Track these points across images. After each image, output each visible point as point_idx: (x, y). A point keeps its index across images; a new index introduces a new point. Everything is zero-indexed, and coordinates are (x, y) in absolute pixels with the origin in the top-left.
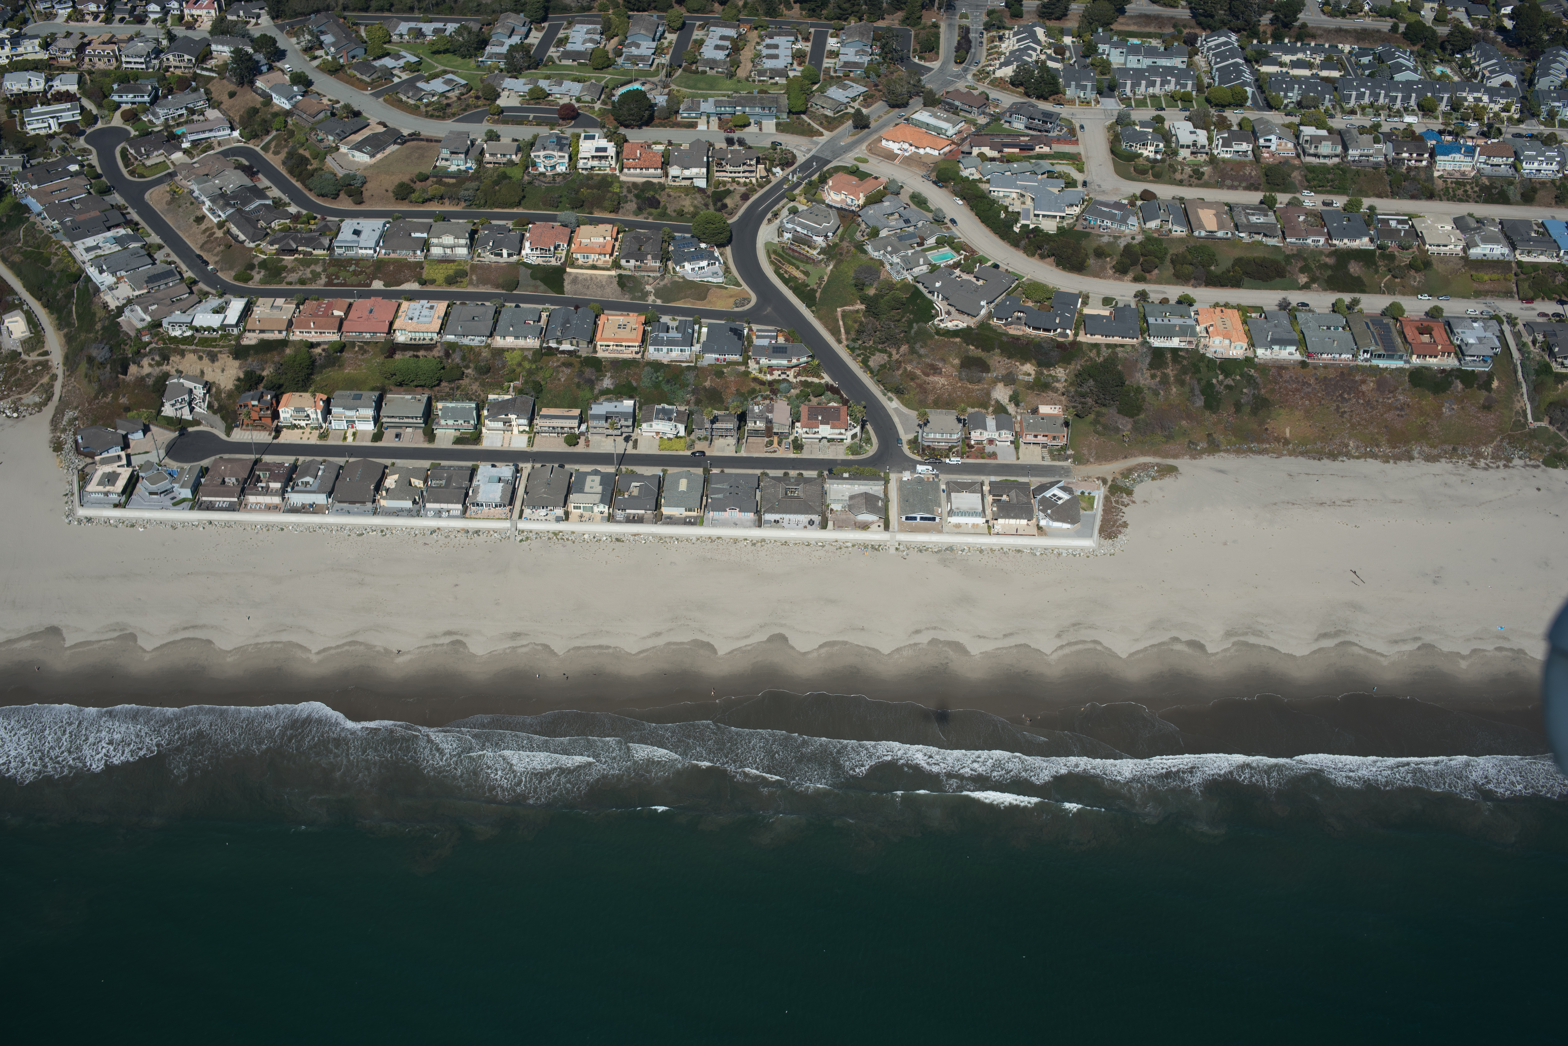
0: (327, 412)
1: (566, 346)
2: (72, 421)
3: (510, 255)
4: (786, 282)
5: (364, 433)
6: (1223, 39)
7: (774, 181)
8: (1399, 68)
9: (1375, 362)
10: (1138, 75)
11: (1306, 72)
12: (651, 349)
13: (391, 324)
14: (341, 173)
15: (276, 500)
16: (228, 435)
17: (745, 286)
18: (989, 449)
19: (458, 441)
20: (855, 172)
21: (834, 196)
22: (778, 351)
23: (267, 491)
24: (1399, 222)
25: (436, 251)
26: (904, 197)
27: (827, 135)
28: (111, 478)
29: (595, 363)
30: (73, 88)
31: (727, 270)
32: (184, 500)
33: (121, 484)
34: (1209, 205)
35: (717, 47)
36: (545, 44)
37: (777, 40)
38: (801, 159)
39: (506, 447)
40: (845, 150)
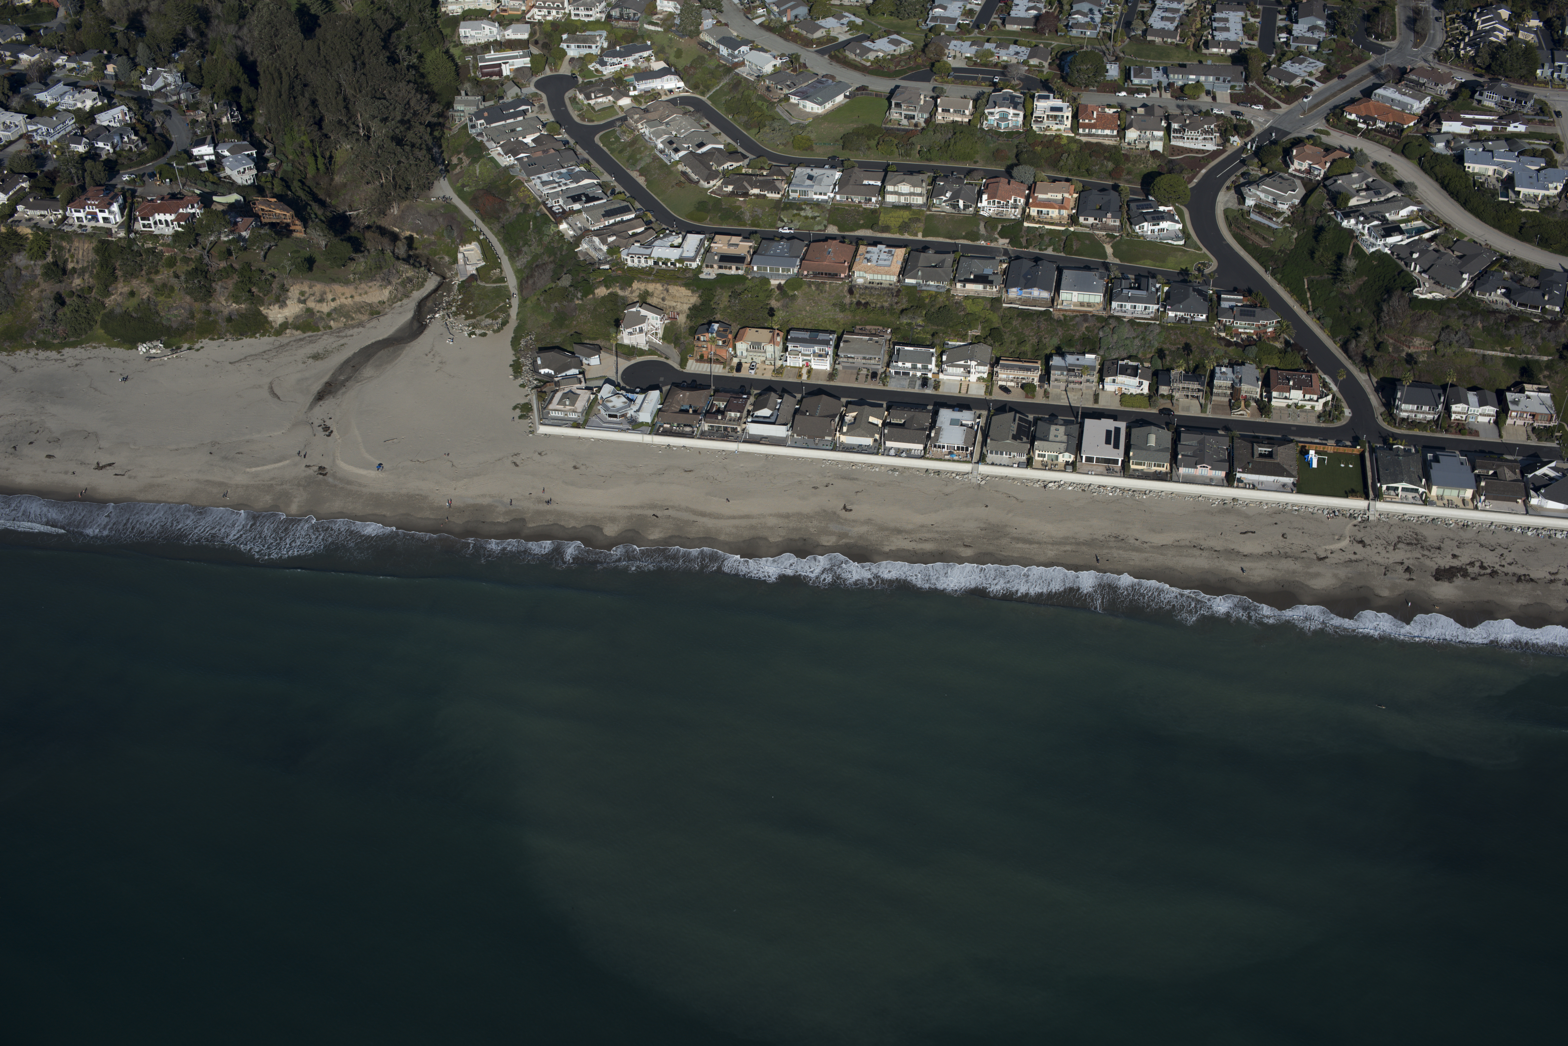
0: (784, 348)
3: (967, 207)
4: (1247, 247)
5: (819, 372)
7: (1231, 149)
12: (1115, 304)
13: (849, 267)
14: (792, 122)
16: (683, 366)
17: (1204, 250)
18: (1471, 427)
20: (1316, 142)
22: (1245, 313)
23: (725, 420)
25: (890, 199)
27: (1285, 107)
28: (572, 399)
29: (1058, 316)
30: (524, 37)
31: (1186, 234)
32: (643, 425)
33: (580, 405)
37: (1228, 14)
38: (1258, 130)
39: (964, 394)
40: (1305, 123)
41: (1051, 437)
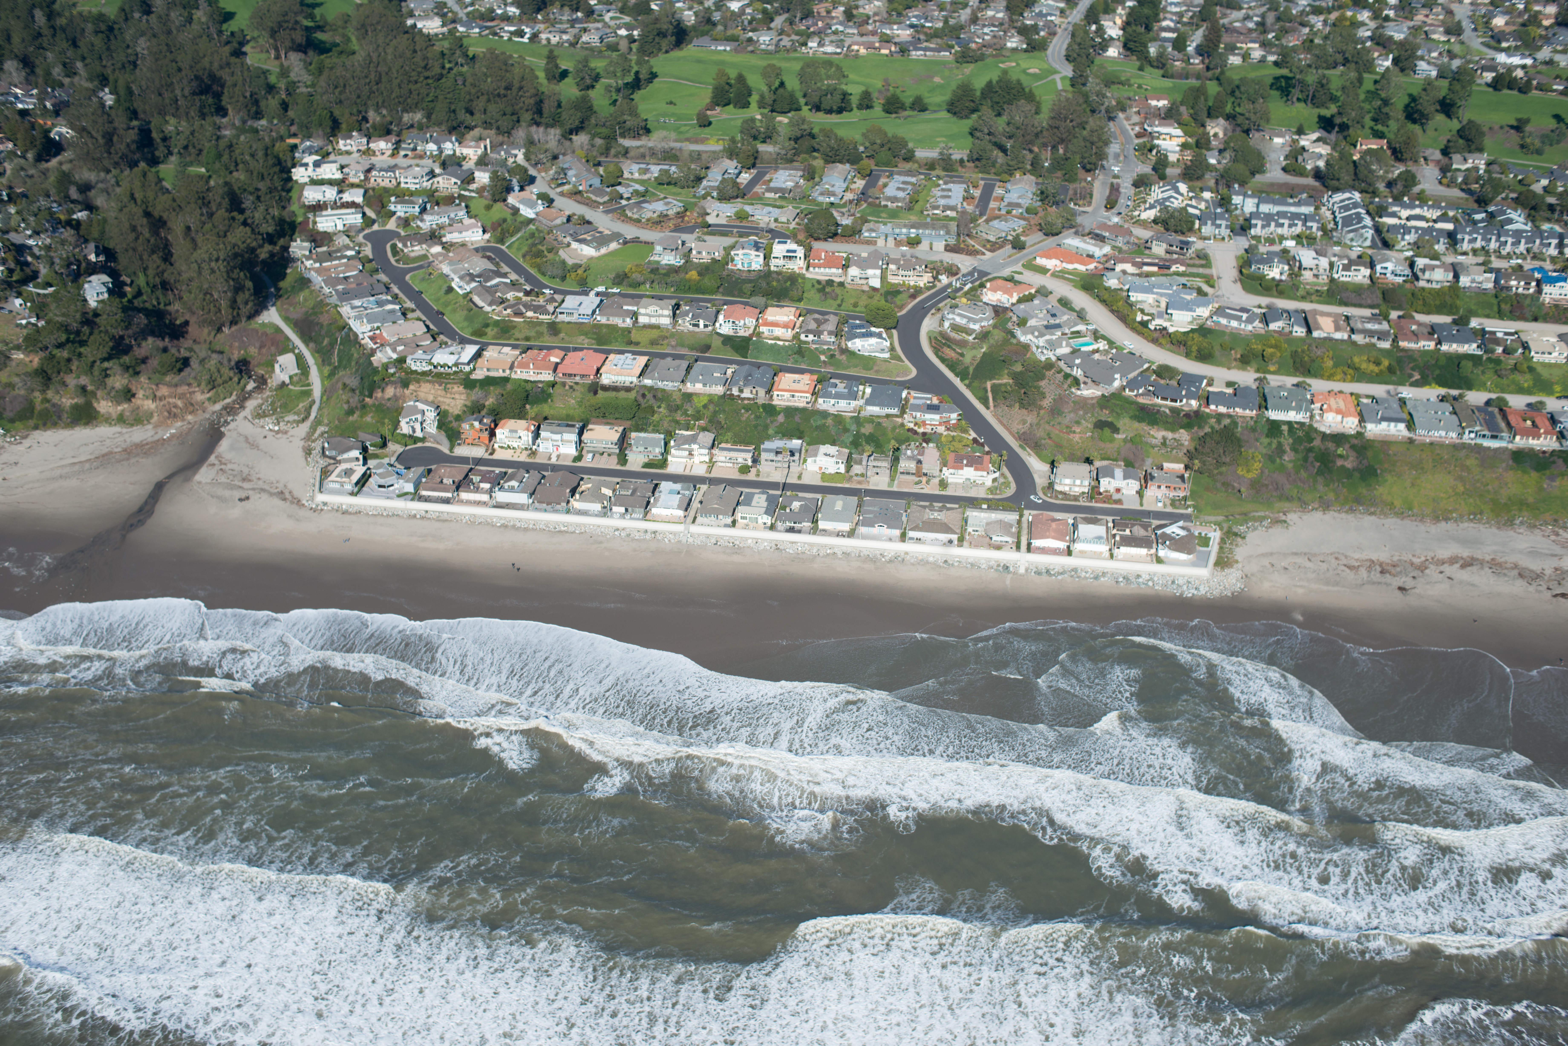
0: (537, 435)
1: (747, 394)
2: (322, 435)
3: (706, 326)
4: (943, 360)
5: (566, 456)
6: (1347, 195)
7: (939, 286)
8: (1510, 221)
9: (1479, 441)
10: (1268, 218)
11: (1423, 224)
12: (820, 400)
13: (598, 370)
14: (570, 262)
15: (485, 497)
16: (451, 450)
17: (907, 362)
18: (1116, 497)
19: (646, 465)
20: (1010, 279)
21: (991, 296)
22: (932, 408)
23: (477, 490)
24: (1506, 334)
25: (643, 320)
26: (1053, 300)
27: (989, 254)
28: (348, 473)
29: (770, 410)
30: (359, 200)
31: (892, 349)
32: (406, 494)
33: (355, 477)
34: (1328, 315)
35: (899, 189)
36: (753, 182)
37: (951, 186)
38: (964, 270)
39: (687, 473)
40: (1004, 266)
41: (754, 503)
